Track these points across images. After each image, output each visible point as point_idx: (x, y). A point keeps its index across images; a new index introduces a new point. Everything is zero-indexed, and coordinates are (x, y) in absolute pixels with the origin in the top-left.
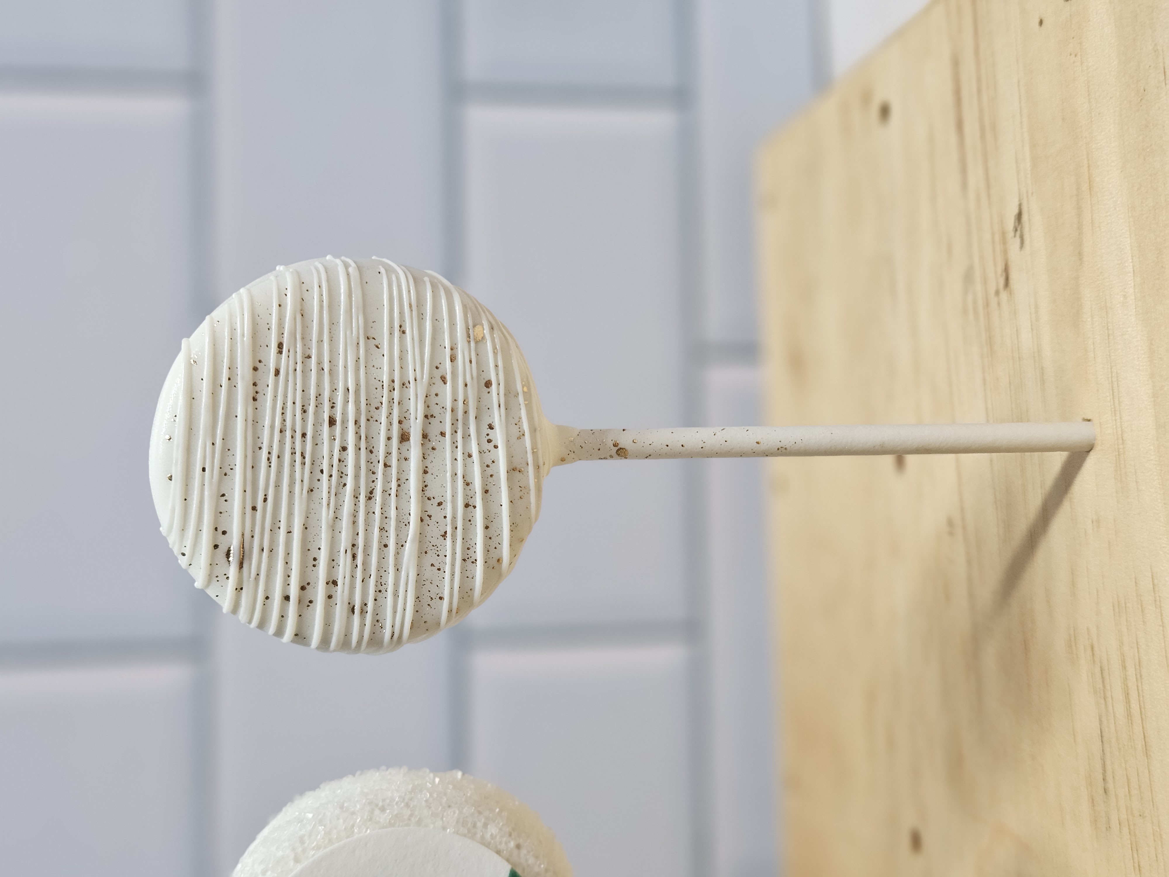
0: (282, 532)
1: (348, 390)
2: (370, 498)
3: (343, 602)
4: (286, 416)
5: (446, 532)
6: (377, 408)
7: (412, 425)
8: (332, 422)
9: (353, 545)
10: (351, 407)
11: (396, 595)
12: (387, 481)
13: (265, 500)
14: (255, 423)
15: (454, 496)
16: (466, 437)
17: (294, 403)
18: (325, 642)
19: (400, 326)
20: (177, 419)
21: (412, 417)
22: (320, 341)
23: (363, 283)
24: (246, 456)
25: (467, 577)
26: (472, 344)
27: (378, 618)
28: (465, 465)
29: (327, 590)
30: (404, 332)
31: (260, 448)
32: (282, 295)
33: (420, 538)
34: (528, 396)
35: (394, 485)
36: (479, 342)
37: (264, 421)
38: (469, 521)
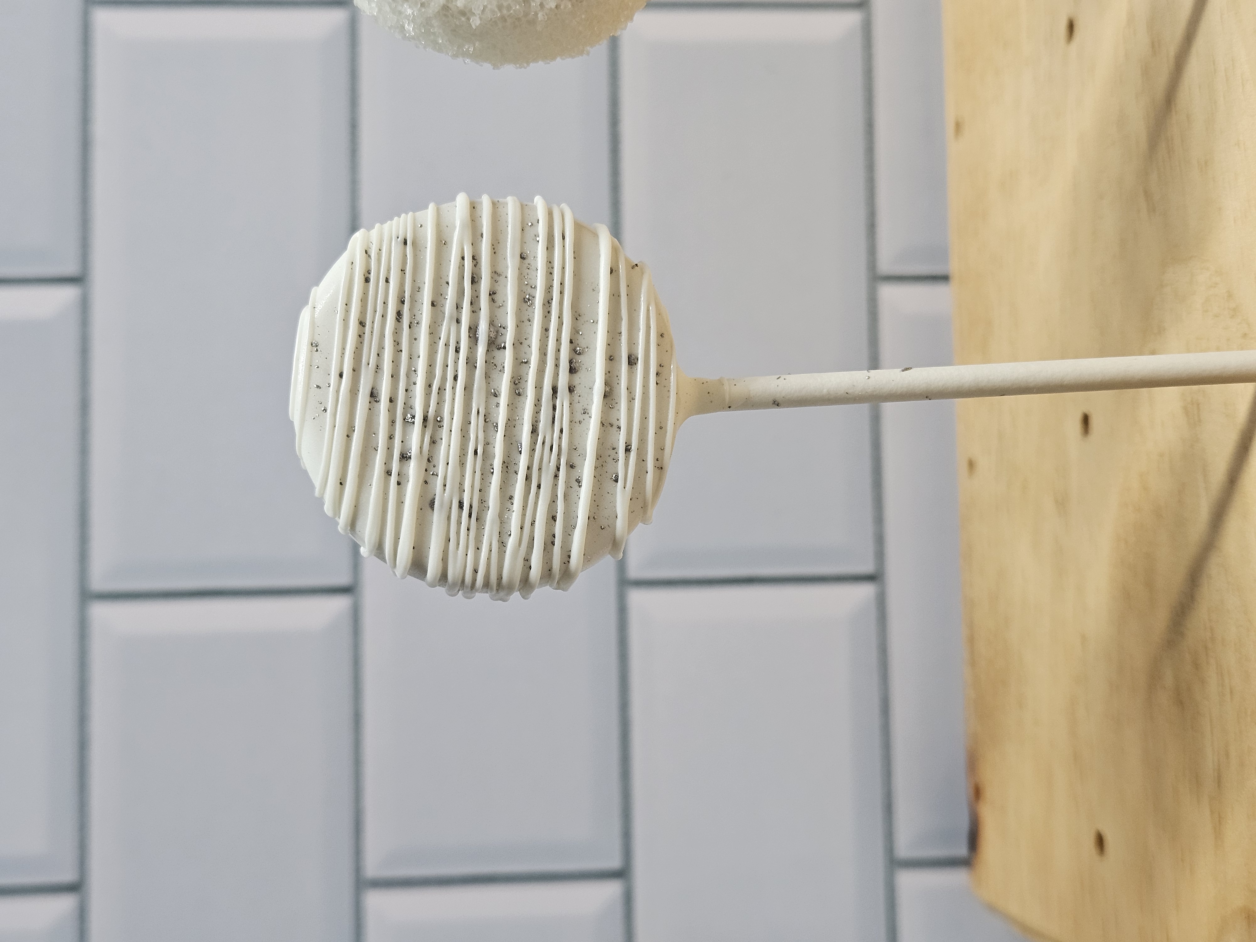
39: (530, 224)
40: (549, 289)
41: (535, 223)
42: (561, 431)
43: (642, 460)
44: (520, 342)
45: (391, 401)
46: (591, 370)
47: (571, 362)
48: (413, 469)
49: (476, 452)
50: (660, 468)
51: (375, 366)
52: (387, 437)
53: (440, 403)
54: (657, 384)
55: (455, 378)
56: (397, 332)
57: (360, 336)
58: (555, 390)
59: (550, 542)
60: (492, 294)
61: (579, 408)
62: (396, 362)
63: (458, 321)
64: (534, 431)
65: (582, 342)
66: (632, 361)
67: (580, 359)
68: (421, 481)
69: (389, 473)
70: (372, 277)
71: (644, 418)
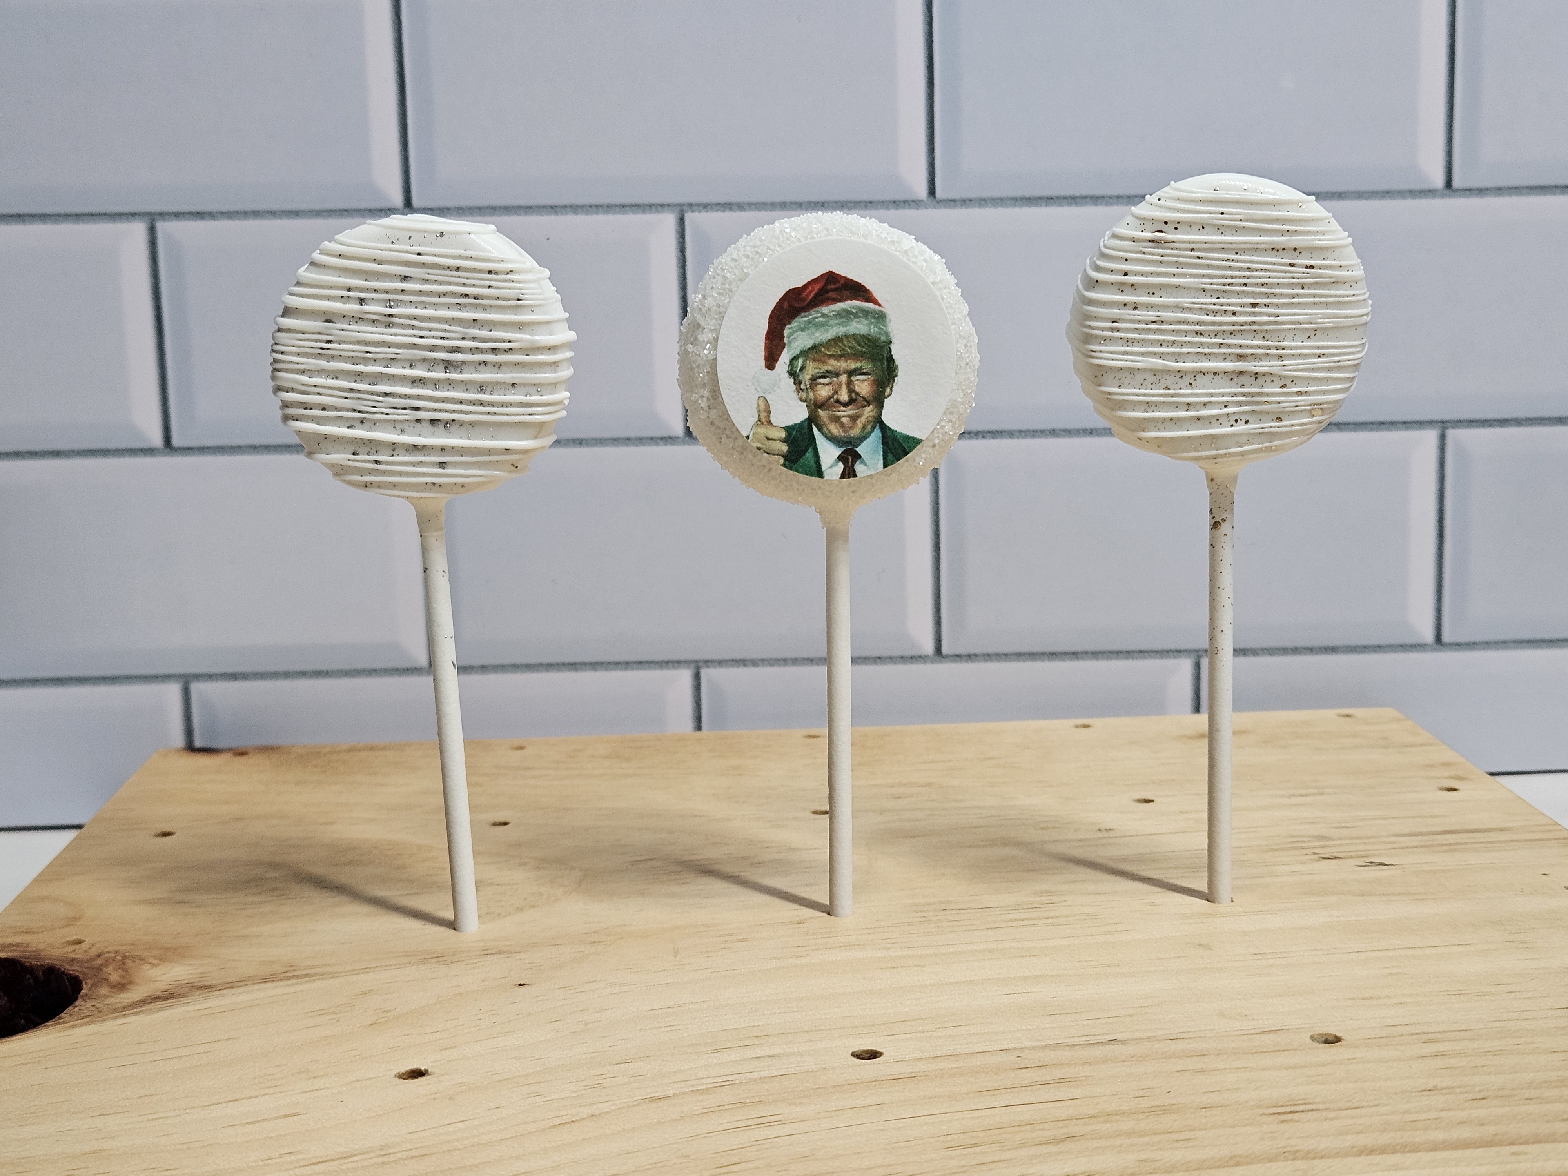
0: (1175, 270)
1: (1278, 316)
2: (1197, 333)
3: (1120, 314)
4: (1260, 272)
5: (1169, 389)
6: (1264, 337)
7: (1250, 363)
8: (1254, 305)
9: (1162, 322)
10: (1265, 319)
11: (1127, 353)
12: (1209, 345)
13: (1199, 258)
14: (1255, 249)
15: (1196, 395)
16: (1240, 404)
17: (1269, 277)
18: (1091, 302)
19: (1323, 354)
20: (1260, 194)
21: (1256, 364)
22: (1314, 296)
23: (1355, 327)
24: (1231, 243)
25: (1134, 405)
26: (1309, 407)
27: (1108, 340)
28: (1218, 403)
29: (1130, 303)
30: (1319, 356)
31: (1237, 253)
32: (1348, 268)
33: (1166, 370)
34: (1269, 449)
35: (1206, 350)
36: (1311, 414)
37: (1257, 256)
38: (1177, 406)
39: (539, 390)
40: (491, 404)
41: (541, 393)
42: (387, 414)
43: (370, 472)
44: (451, 384)
45: (402, 290)
46: (434, 435)
47: (438, 420)
48: (354, 307)
49: (367, 352)
50: (366, 486)
51: (427, 279)
52: (375, 288)
53: (402, 326)
54: (427, 483)
55: (422, 337)
56: (453, 294)
57: (448, 268)
58: (417, 409)
59: (306, 406)
60: (485, 363)
61: (405, 426)
62: (430, 294)
63: (463, 338)
64: (386, 395)
65: (454, 428)
66: (442, 465)
67: (442, 426)
68: (345, 314)
69: (349, 290)
70: (492, 276)
71: (401, 474)
